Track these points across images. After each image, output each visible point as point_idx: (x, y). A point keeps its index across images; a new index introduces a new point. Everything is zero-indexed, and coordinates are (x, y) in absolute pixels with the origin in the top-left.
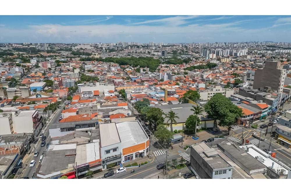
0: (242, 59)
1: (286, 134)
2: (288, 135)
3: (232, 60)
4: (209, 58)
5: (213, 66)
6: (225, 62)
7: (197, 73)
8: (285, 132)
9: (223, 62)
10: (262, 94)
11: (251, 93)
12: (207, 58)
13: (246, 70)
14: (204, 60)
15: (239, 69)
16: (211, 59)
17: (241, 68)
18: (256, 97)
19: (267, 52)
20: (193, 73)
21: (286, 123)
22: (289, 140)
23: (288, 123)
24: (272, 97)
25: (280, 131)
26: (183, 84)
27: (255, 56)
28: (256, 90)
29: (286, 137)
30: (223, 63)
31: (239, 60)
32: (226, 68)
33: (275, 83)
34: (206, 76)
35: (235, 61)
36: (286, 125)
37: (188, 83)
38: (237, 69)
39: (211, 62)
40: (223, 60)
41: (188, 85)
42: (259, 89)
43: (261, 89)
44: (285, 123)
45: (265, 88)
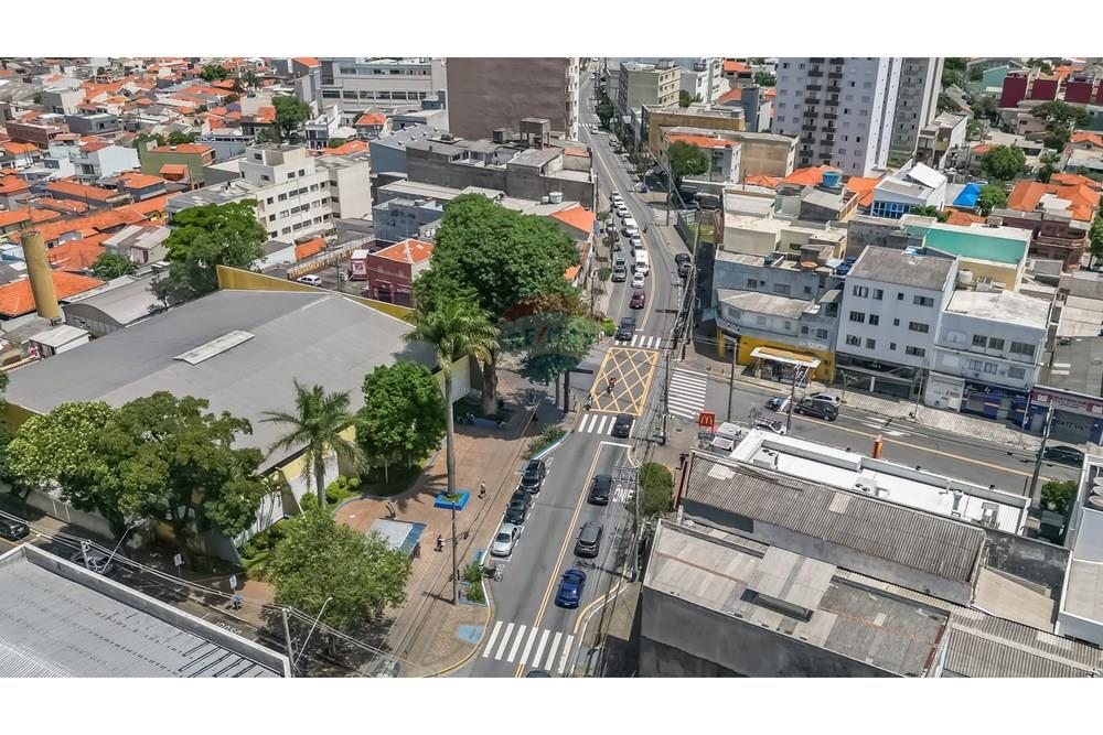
1: (778, 325)
2: (786, 332)
8: (768, 322)
10: (527, 158)
11: (467, 161)
18: (505, 179)
21: (754, 277)
22: (793, 352)
23: (764, 276)
24: (565, 169)
25: (747, 320)
28: (484, 146)
29: (781, 340)
33: (552, 99)
34: (81, 102)
36: (752, 285)
42: (497, 138)
43: (505, 138)
44: (746, 277)
45: (526, 127)
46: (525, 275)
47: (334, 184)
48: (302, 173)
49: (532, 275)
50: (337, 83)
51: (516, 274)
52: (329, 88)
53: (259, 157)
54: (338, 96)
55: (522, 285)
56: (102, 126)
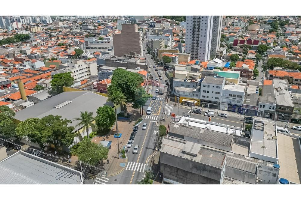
0: (55, 26)
1: (188, 94)
2: (189, 95)
3: (43, 29)
4: (12, 28)
5: (25, 37)
6: (37, 31)
7: (10, 49)
8: (185, 93)
9: (34, 31)
10: (132, 60)
11: (118, 61)
12: (10, 28)
13: (69, 38)
14: (6, 32)
15: (60, 38)
16: (16, 29)
17: (62, 37)
18: (127, 65)
19: (69, 18)
20: (5, 50)
21: (182, 84)
22: (191, 100)
23: (184, 84)
24: (140, 62)
25: (181, 93)
26: (4, 67)
27: (67, 23)
28: (122, 58)
29: (188, 97)
30: (35, 33)
31: (52, 28)
32: (44, 39)
33: (137, 47)
34: (31, 52)
35: (48, 29)
36: (182, 86)
37: (11, 64)
38: (58, 38)
39: (19, 33)
40: (34, 29)
41: (12, 67)
42: (125, 56)
43: (127, 56)
44: (180, 84)
45: (131, 54)
46: (132, 85)
47: (89, 67)
48: (82, 65)
49: (133, 85)
50: (89, 46)
51: (130, 85)
52: (87, 47)
53: (72, 62)
54: (89, 48)
55: (131, 87)
56: (36, 57)
